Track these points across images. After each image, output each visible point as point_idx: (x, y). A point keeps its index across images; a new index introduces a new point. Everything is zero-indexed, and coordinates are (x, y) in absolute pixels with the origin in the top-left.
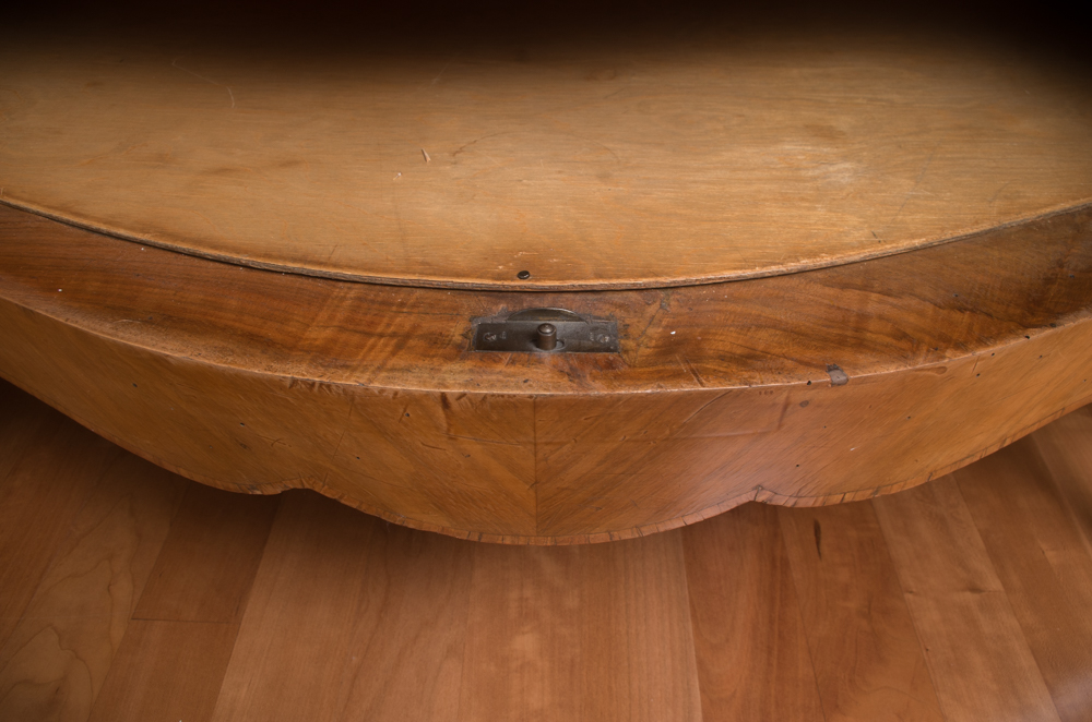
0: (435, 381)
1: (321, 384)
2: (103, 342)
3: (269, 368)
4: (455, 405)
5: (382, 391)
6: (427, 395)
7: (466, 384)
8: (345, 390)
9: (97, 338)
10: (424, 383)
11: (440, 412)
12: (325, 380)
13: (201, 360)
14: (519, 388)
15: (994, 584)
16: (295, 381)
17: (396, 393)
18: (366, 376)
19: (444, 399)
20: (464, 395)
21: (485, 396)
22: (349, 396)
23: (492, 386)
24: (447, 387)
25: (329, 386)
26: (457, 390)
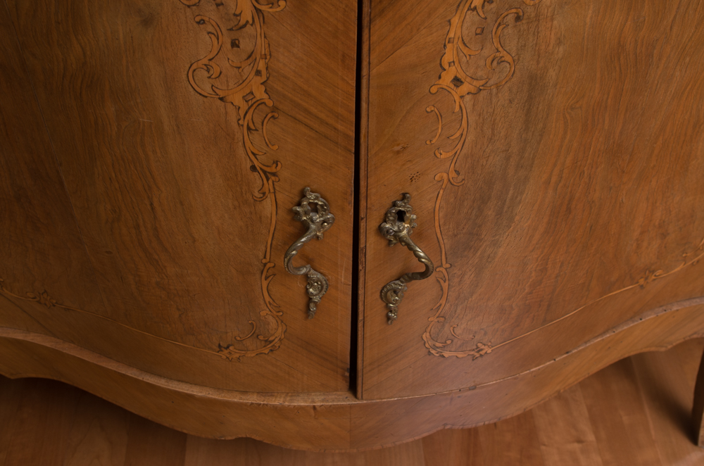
0: (310, 400)
1: (264, 404)
2: (163, 389)
3: (241, 399)
4: (318, 409)
5: (289, 406)
6: (308, 406)
7: (323, 401)
8: (273, 406)
9: (160, 387)
10: (306, 401)
11: (312, 411)
12: (265, 403)
13: (211, 396)
14: (344, 401)
15: (591, 437)
16: (252, 404)
17: (295, 406)
18: (282, 399)
19: (314, 407)
20: (322, 405)
21: (331, 406)
22: (275, 408)
23: (333, 401)
24: (315, 403)
25: (267, 405)
26: (319, 404)
